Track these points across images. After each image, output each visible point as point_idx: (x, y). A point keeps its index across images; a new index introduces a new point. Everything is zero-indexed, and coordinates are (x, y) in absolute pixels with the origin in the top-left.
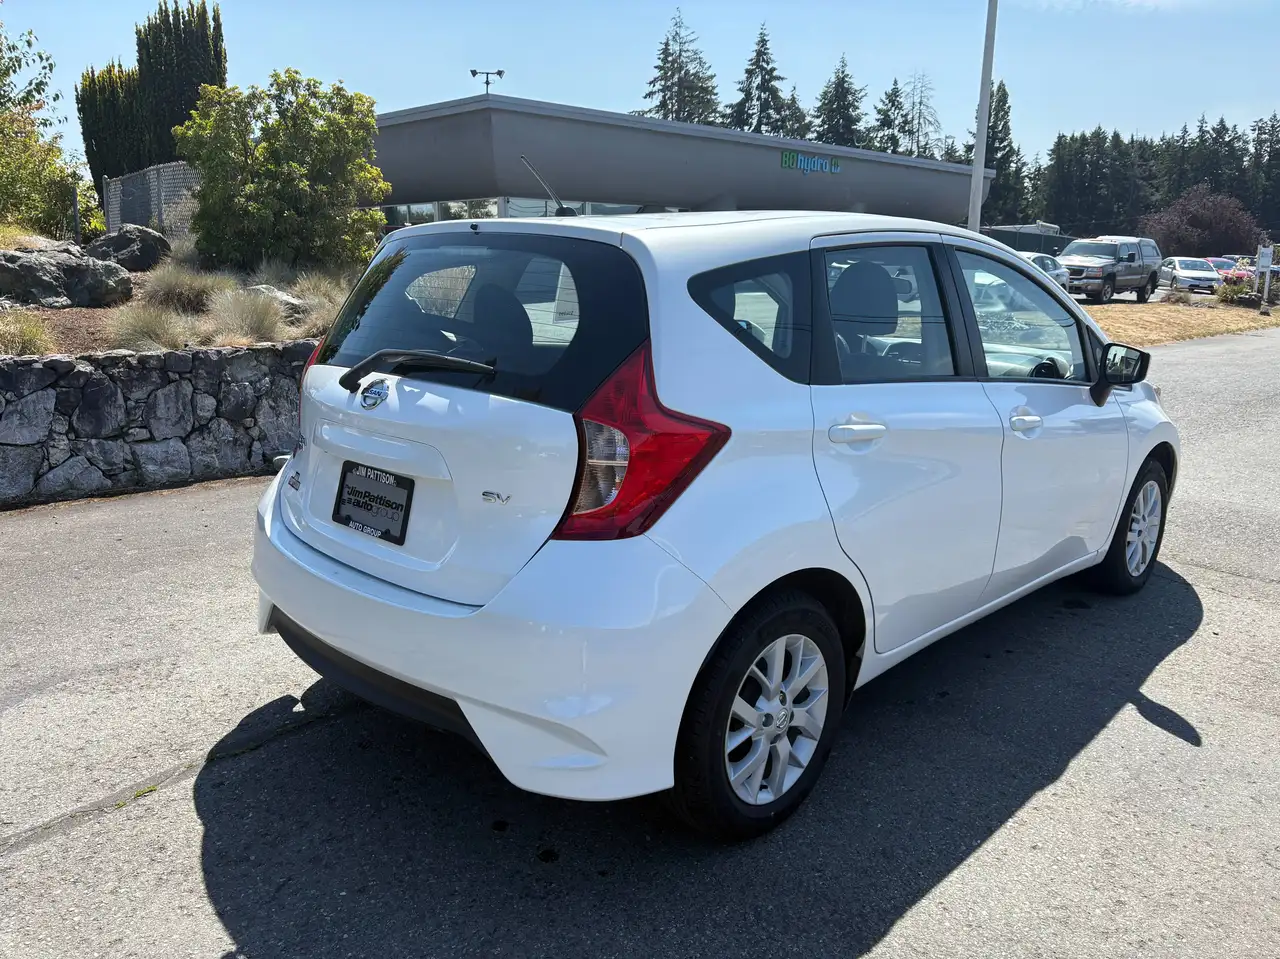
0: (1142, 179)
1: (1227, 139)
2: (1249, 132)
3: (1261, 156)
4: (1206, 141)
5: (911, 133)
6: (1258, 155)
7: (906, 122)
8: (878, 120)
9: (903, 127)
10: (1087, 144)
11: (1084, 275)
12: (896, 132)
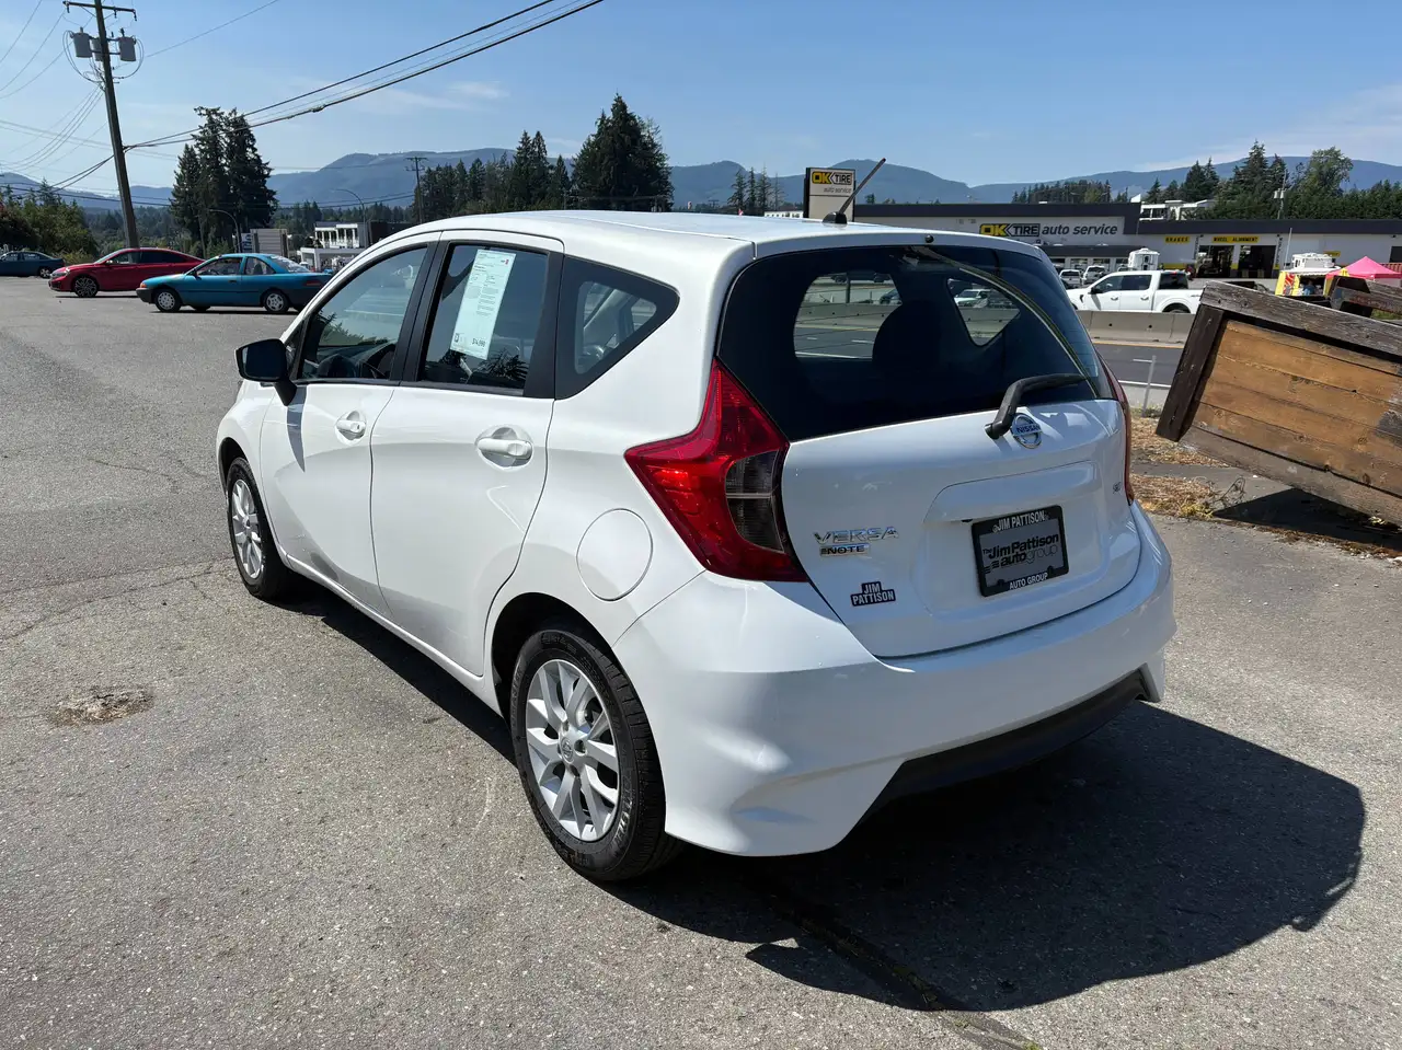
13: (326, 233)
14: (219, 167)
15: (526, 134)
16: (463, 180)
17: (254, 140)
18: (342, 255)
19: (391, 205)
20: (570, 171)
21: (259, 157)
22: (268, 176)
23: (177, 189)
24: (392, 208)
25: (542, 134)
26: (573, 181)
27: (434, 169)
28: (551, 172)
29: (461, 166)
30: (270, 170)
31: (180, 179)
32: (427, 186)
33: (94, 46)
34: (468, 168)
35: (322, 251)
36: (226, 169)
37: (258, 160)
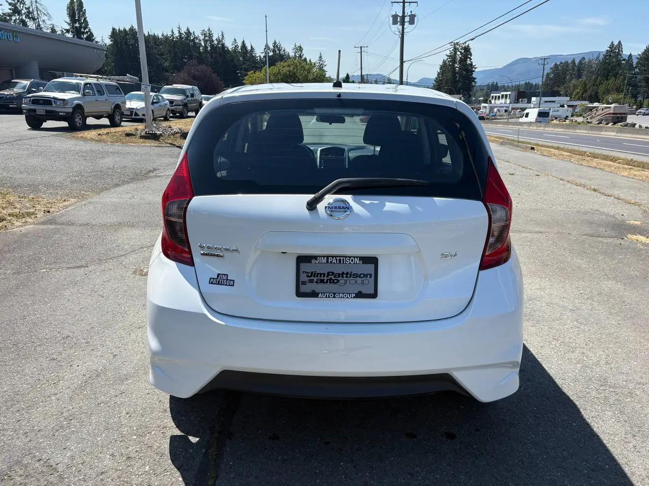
0: (158, 55)
1: (192, 38)
2: (200, 35)
3: (207, 47)
4: (183, 38)
5: (34, 19)
6: (206, 47)
7: (29, 12)
8: (10, 9)
9: (28, 16)
10: (128, 35)
11: (174, 104)
12: (24, 17)
13: (496, 97)
14: (454, 68)
15: (612, 42)
16: (573, 69)
17: (471, 55)
18: (500, 107)
19: (534, 82)
20: (635, 61)
21: (472, 62)
22: (474, 71)
23: (436, 78)
24: (534, 83)
25: (621, 42)
26: (636, 67)
27: (558, 63)
28: (623, 62)
29: (573, 62)
30: (476, 68)
31: (439, 74)
32: (553, 72)
33: (400, 20)
34: (577, 62)
35: (491, 105)
36: (457, 69)
37: (471, 65)
